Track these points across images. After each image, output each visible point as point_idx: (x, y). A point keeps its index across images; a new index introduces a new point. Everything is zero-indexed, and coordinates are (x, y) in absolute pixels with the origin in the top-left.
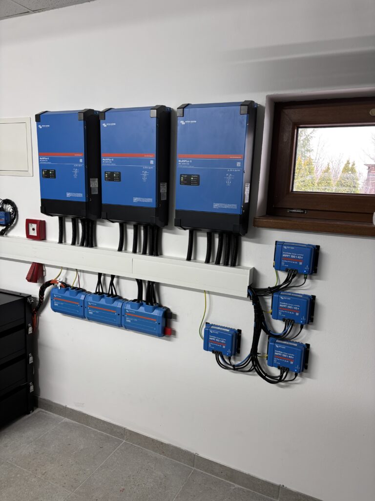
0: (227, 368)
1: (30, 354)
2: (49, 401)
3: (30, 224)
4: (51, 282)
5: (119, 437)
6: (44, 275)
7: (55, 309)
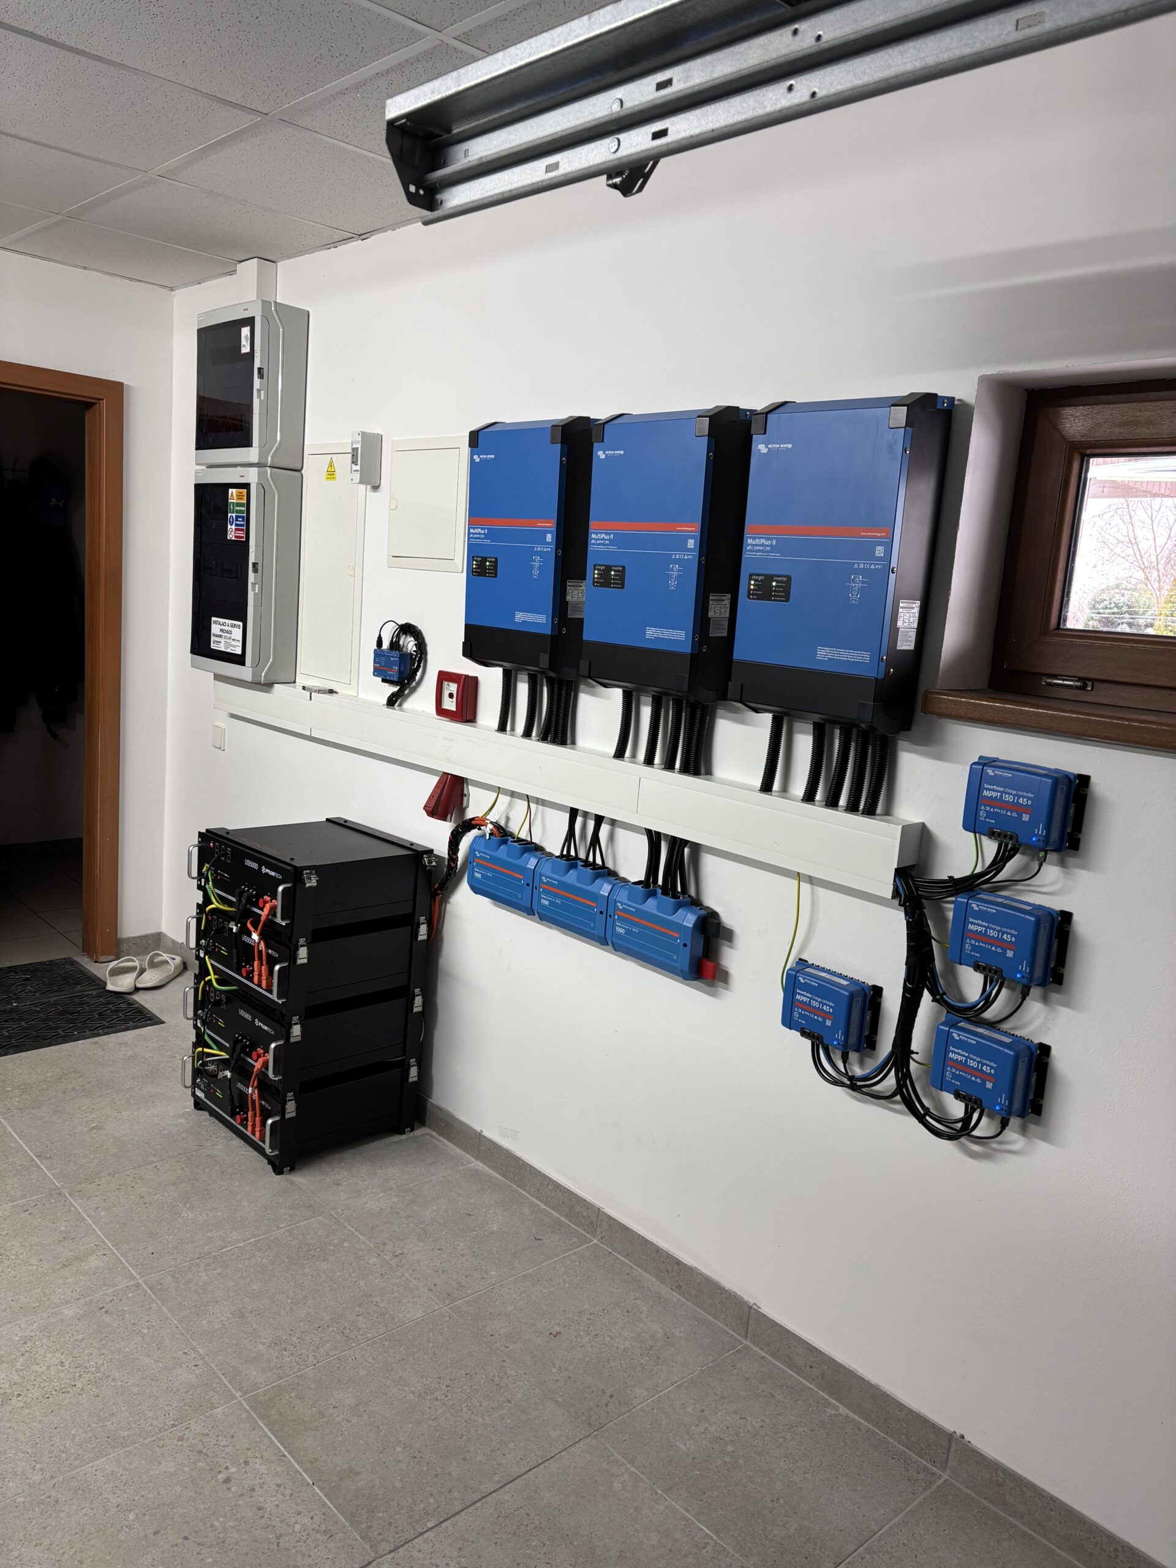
0: (836, 1082)
1: (417, 991)
2: (448, 1114)
3: (445, 683)
4: (473, 822)
5: (584, 1229)
6: (465, 805)
7: (476, 890)
